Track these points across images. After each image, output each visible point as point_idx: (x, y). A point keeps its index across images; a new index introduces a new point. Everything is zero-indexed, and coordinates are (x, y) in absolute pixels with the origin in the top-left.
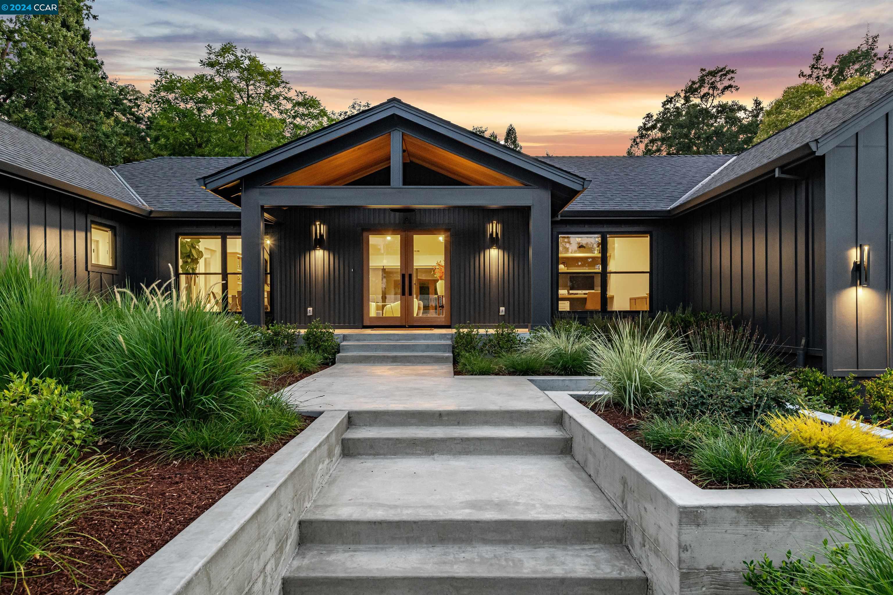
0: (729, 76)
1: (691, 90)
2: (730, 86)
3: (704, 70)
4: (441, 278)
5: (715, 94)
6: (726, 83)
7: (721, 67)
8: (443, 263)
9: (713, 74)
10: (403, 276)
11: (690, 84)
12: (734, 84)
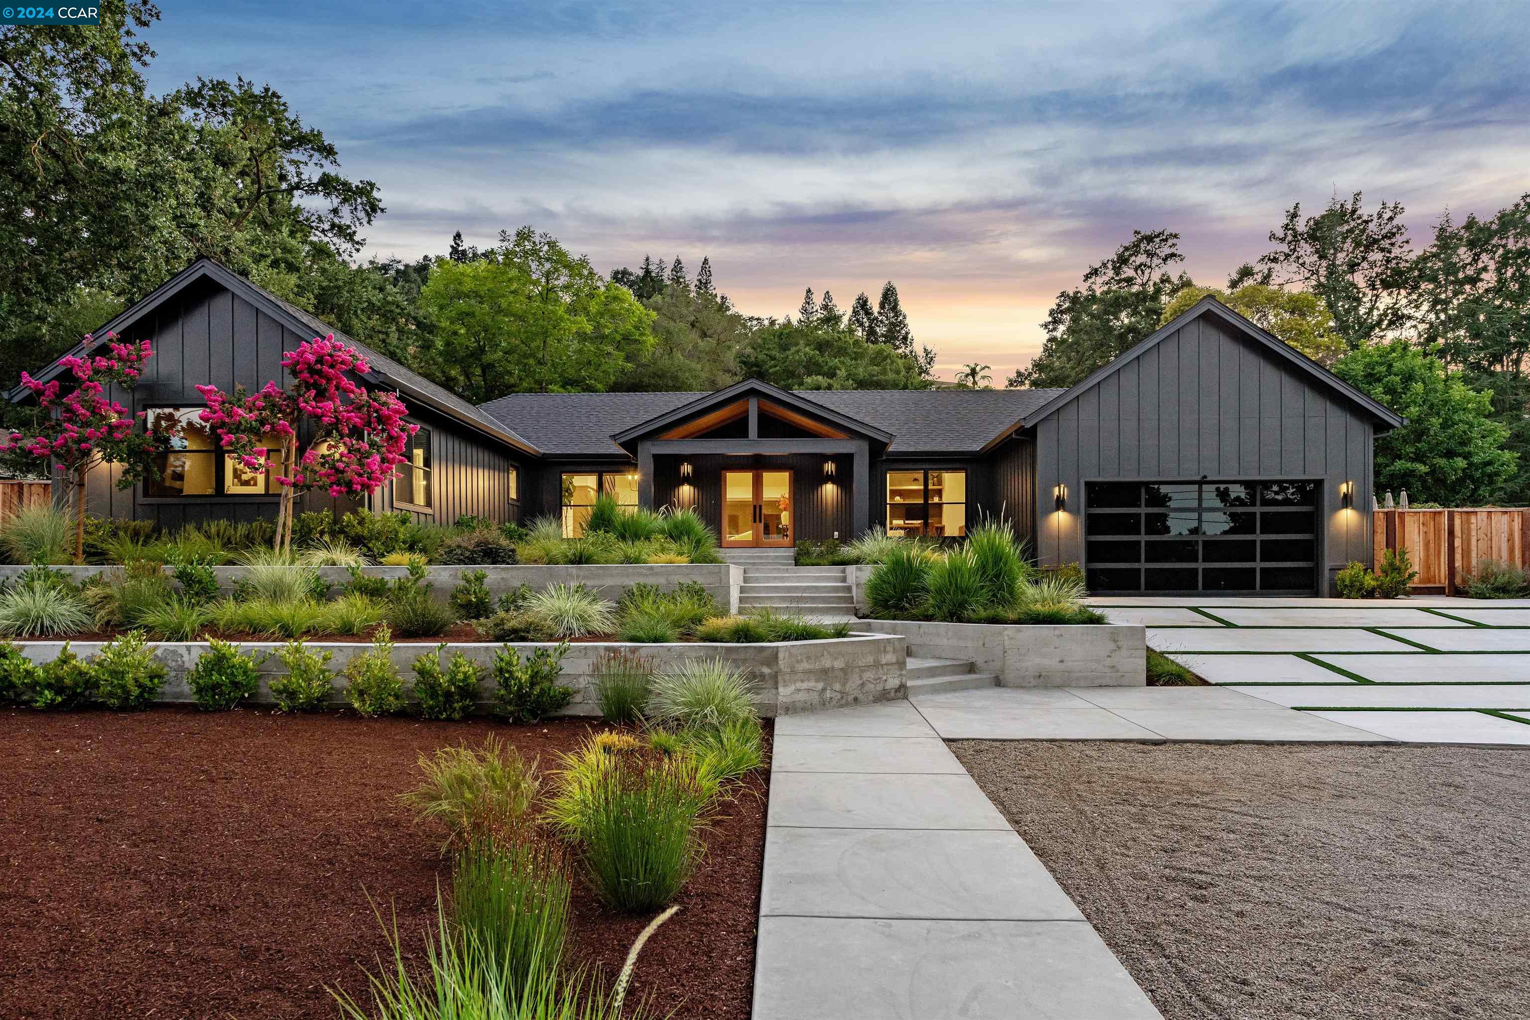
0: (1170, 242)
1: (1122, 260)
2: (1173, 255)
3: (1139, 233)
4: (785, 509)
5: (1153, 265)
6: (1166, 250)
7: (1157, 231)
8: (787, 496)
9: (1149, 239)
10: (755, 507)
11: (1122, 250)
12: (1178, 253)
